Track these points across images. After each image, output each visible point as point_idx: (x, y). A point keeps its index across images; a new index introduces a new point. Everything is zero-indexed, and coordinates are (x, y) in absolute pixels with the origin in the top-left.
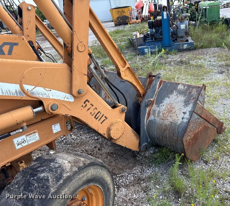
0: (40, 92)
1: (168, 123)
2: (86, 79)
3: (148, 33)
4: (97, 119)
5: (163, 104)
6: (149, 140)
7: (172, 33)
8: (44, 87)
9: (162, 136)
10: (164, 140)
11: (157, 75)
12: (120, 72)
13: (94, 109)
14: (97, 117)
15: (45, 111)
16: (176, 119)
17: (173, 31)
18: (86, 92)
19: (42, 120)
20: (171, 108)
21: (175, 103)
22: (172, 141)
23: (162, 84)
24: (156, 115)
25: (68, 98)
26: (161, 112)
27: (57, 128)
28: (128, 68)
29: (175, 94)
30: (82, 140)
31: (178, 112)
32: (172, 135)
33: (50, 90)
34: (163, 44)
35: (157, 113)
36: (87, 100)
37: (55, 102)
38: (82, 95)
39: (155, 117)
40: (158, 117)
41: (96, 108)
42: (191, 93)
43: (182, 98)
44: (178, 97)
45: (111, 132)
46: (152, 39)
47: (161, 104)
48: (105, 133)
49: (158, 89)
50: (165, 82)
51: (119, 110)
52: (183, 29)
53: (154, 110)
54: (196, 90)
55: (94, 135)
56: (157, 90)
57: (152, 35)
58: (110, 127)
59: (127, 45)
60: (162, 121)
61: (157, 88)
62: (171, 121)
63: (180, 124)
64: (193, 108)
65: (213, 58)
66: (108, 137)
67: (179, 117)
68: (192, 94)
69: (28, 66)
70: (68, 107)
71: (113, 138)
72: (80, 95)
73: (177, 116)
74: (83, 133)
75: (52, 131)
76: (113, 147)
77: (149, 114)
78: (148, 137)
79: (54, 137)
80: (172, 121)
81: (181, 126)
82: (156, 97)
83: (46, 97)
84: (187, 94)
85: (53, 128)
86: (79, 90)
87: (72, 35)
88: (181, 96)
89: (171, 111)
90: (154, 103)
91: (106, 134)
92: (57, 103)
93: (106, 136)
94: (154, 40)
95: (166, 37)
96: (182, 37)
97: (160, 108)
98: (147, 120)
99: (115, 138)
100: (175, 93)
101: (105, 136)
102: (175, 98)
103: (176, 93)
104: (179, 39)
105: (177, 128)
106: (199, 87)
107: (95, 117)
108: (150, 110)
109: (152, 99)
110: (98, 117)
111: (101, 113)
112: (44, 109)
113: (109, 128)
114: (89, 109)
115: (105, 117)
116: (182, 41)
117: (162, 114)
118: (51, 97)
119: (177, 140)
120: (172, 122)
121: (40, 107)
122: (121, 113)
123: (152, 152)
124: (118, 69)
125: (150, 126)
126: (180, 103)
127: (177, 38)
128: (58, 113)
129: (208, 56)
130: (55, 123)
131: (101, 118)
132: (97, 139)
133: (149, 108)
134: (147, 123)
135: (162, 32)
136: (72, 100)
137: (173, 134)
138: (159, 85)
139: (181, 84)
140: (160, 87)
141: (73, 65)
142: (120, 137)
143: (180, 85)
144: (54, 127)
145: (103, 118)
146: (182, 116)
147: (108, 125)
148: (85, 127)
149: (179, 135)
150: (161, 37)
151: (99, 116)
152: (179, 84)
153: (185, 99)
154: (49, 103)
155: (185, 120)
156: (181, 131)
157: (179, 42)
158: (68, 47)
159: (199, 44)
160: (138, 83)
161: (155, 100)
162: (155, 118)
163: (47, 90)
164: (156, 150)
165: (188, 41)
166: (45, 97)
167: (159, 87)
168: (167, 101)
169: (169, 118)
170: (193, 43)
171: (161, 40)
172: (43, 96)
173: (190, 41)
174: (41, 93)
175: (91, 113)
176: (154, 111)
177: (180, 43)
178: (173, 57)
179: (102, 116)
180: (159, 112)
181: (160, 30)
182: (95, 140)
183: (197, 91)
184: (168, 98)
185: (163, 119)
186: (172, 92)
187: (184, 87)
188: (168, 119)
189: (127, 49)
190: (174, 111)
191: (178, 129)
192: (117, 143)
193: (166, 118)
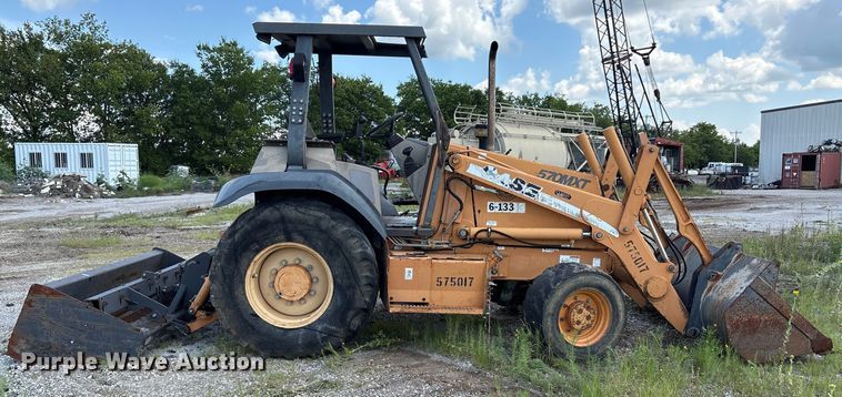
0: (593, 220)
5: (728, 279)
8: (598, 217)
13: (637, 253)
14: (637, 263)
15: (591, 238)
16: (731, 294)
20: (733, 283)
21: (739, 278)
24: (716, 291)
25: (614, 233)
26: (722, 288)
27: (597, 263)
29: (745, 269)
31: (736, 287)
33: (601, 220)
35: (717, 289)
36: (631, 241)
37: (601, 232)
39: (713, 293)
40: (716, 293)
41: (639, 253)
42: (760, 267)
44: (746, 271)
45: (649, 286)
47: (726, 279)
48: (642, 284)
49: (734, 263)
51: (666, 266)
58: (650, 280)
61: (732, 262)
64: (752, 283)
66: (644, 291)
68: (760, 269)
69: (591, 197)
70: (612, 241)
71: (650, 295)
72: (625, 234)
73: (733, 291)
77: (710, 290)
80: (727, 296)
82: (727, 271)
83: (596, 225)
84: (756, 269)
86: (626, 228)
87: (634, 179)
88: (749, 271)
89: (731, 286)
90: (722, 278)
91: (642, 286)
92: (603, 233)
97: (723, 284)
99: (652, 296)
101: (641, 288)
102: (743, 273)
103: (747, 268)
107: (635, 262)
111: (642, 261)
112: (591, 236)
113: (648, 281)
114: (631, 251)
115: (647, 267)
118: (599, 227)
121: (589, 233)
122: (668, 271)
126: (744, 278)
130: (598, 257)
131: (641, 266)
133: (712, 282)
136: (617, 236)
138: (736, 258)
142: (658, 298)
145: (644, 267)
147: (648, 276)
151: (640, 262)
154: (597, 232)
161: (724, 275)
163: (598, 220)
167: (736, 261)
168: (734, 276)
169: (725, 294)
172: (594, 224)
175: (632, 256)
179: (644, 265)
180: (720, 288)
184: (737, 272)
185: (719, 295)
186: (743, 267)
188: (723, 295)
190: (733, 286)
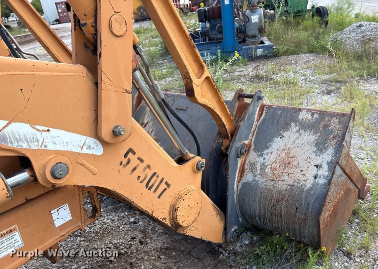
0: (21, 135)
1: (285, 187)
2: (129, 101)
3: (197, 30)
4: (150, 188)
5: (270, 150)
6: (240, 219)
7: (237, 30)
8: (33, 123)
9: (272, 214)
10: (274, 220)
11: (256, 93)
12: (192, 86)
13: (145, 169)
14: (150, 185)
15: (36, 179)
16: (302, 178)
17: (238, 27)
18: (129, 132)
19: (28, 201)
20: (288, 158)
21: (296, 148)
22: (294, 222)
23: (264, 112)
24: (258, 172)
25: (89, 147)
26: (269, 167)
28: (207, 78)
29: (295, 131)
30: (105, 226)
31: (304, 165)
32: (293, 211)
33: (47, 129)
34: (223, 49)
35: (259, 168)
36: (131, 151)
37: (60, 159)
38: (121, 138)
39: (255, 176)
40: (261, 175)
41: (149, 167)
42: (329, 126)
43: (309, 138)
44: (300, 135)
45: (178, 213)
46: (205, 40)
47: (266, 151)
48: (166, 215)
49: (258, 121)
50: (269, 107)
51: (191, 167)
52: (256, 23)
53: (252, 163)
54: (337, 120)
55: (126, 213)
56: (255, 123)
57: (204, 33)
58: (176, 203)
59: (161, 52)
60: (272, 183)
61: (255, 120)
62: (291, 183)
63: (311, 188)
64: (335, 156)
65: (307, 70)
66: (172, 225)
67: (307, 174)
68: (330, 128)
70: (91, 167)
71: (182, 225)
72: (117, 139)
73: (303, 173)
74: (104, 211)
75: (52, 222)
76: (167, 236)
77: (242, 171)
78: (240, 215)
79: (58, 237)
80: (294, 182)
81: (312, 192)
82: (254, 136)
83: (38, 146)
84: (321, 129)
85: (55, 216)
86: (114, 129)
88: (307, 133)
89: (289, 163)
90: (252, 148)
91: (168, 219)
92: (65, 160)
93: (168, 222)
94: (207, 41)
95: (228, 36)
96: (254, 37)
97: (264, 159)
98: (238, 182)
99: (184, 225)
100: (294, 128)
101: (166, 223)
102: (295, 137)
103: (297, 128)
104: (249, 41)
105: (304, 196)
106: (344, 115)
107: (147, 186)
108: (244, 163)
109: (247, 142)
110: (152, 186)
111: (158, 176)
112: (34, 175)
113: (174, 206)
114: (134, 169)
115: (166, 183)
116: (254, 43)
117: (270, 170)
118: (51, 147)
119: (305, 220)
120: (292, 186)
121: (25, 172)
122: (195, 172)
123: (247, 242)
124: (189, 80)
125: (245, 194)
126: (307, 147)
127: (246, 38)
128: (68, 184)
129: (299, 67)
130: (58, 205)
131: (158, 187)
132: (135, 223)
133: (242, 159)
134: (239, 188)
135: (221, 27)
136: (98, 150)
137: (297, 209)
138: (259, 113)
139: (304, 109)
140: (262, 118)
141: (101, 68)
142: (193, 222)
143: (304, 112)
144: (57, 214)
145: (163, 186)
146: (314, 173)
147: (172, 198)
148: (106, 198)
149: (310, 210)
150: (220, 36)
151: (155, 182)
152: (300, 110)
153: (316, 138)
154: (47, 162)
155: (322, 181)
156: (314, 203)
157: (248, 45)
158: (86, 24)
159: (281, 48)
160: (223, 109)
161: (253, 143)
162: (256, 179)
163: (39, 130)
164: (255, 238)
165: (264, 43)
166: (34, 146)
167: (260, 118)
168: (278, 144)
169: (286, 178)
170: (272, 45)
171: (219, 41)
172: (29, 145)
173: (267, 43)
174: (25, 136)
175: (139, 177)
176: (253, 165)
177: (251, 46)
178: (242, 69)
179: (161, 182)
180: (263, 166)
181: (217, 24)
182: (131, 223)
183: (340, 122)
184: (281, 138)
185: (272, 180)
186: (287, 127)
187: (312, 115)
188: (284, 180)
189: (161, 58)
190: (295, 163)
191: (306, 197)
192: (187, 234)
193: (280, 177)
